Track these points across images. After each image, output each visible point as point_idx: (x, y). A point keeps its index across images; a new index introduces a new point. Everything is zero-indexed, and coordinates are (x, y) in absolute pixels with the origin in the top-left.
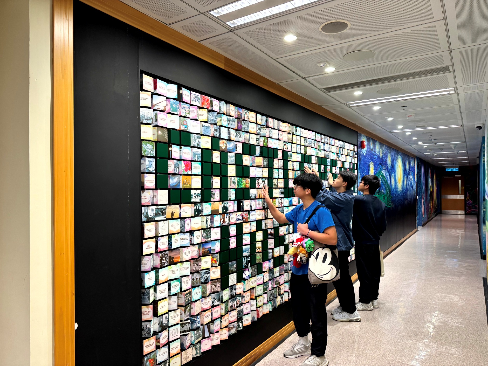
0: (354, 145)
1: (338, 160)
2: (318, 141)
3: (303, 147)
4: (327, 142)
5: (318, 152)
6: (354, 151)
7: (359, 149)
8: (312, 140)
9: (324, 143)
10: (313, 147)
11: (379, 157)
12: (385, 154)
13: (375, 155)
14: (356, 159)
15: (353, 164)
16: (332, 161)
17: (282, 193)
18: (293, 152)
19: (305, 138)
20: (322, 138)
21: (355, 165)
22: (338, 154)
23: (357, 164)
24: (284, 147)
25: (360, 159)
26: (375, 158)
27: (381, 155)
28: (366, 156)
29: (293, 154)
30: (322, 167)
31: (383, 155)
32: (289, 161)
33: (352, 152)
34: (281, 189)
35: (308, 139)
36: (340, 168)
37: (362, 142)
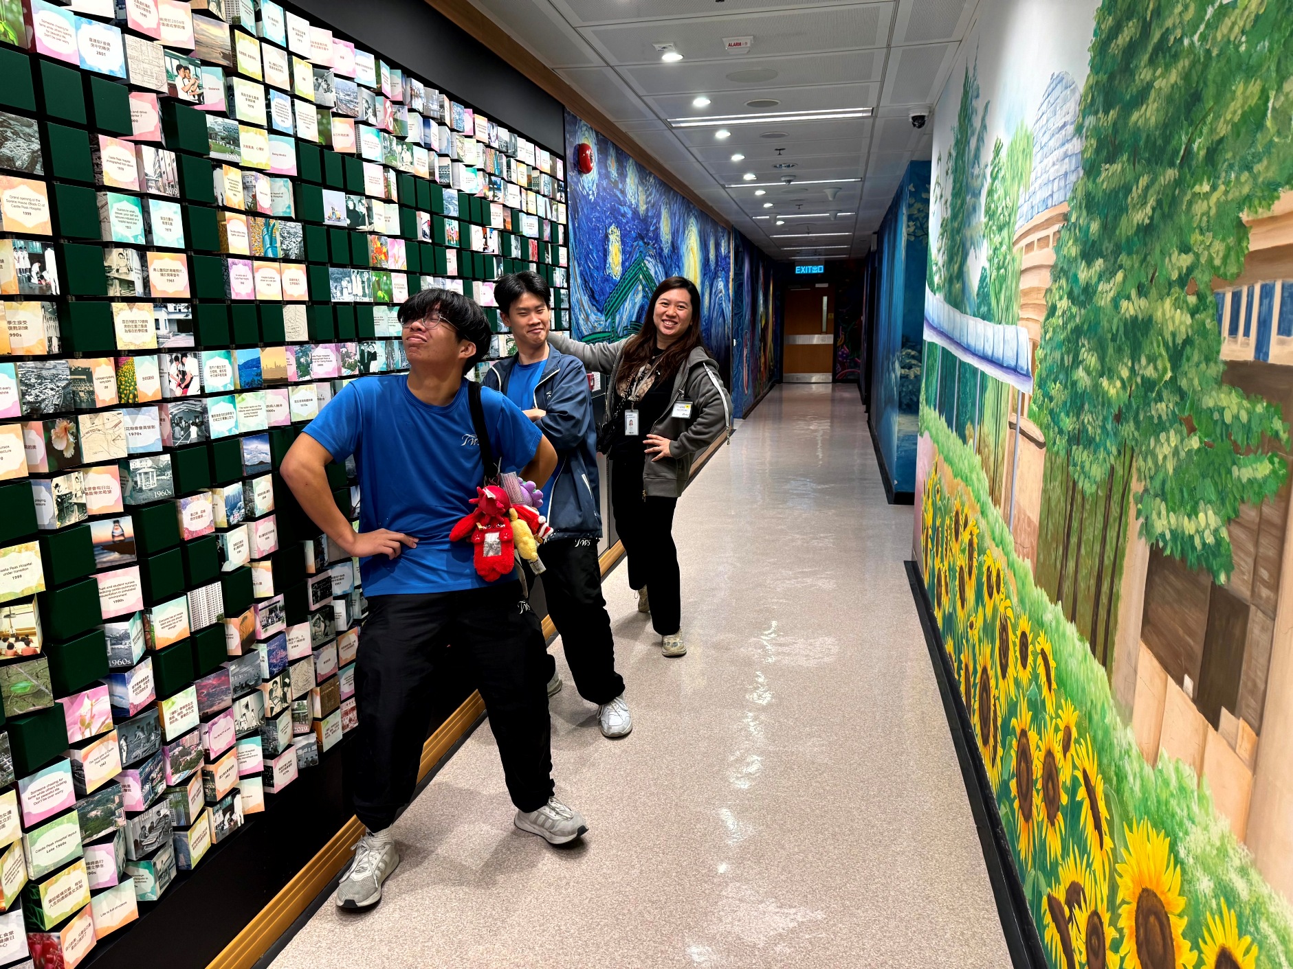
0: (553, 153)
1: (493, 202)
2: (394, 103)
3: (307, 112)
4: (436, 115)
5: (397, 148)
6: (553, 176)
7: (570, 174)
8: (359, 85)
9: (426, 119)
10: (366, 123)
11: (635, 212)
12: (653, 206)
13: (623, 204)
14: (562, 208)
15: (554, 225)
16: (466, 199)
17: (182, 327)
18: (242, 122)
19: (315, 66)
20: (412, 89)
21: (561, 229)
22: (490, 175)
23: (566, 227)
24: (179, 82)
25: (575, 210)
26: (624, 215)
27: (642, 208)
28: (596, 203)
29: (246, 135)
30: (423, 218)
31: (647, 209)
32: (219, 163)
33: (545, 178)
34: (171, 307)
35: (336, 75)
36: (504, 234)
37: (581, 149)
